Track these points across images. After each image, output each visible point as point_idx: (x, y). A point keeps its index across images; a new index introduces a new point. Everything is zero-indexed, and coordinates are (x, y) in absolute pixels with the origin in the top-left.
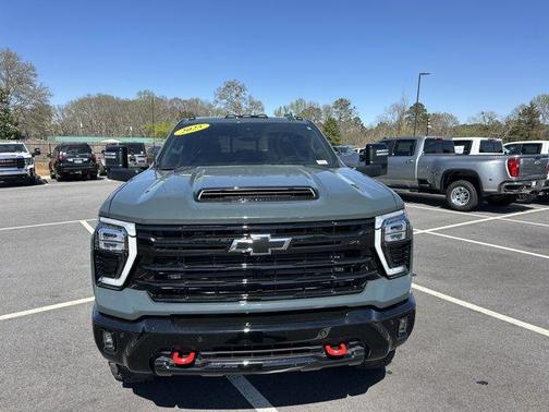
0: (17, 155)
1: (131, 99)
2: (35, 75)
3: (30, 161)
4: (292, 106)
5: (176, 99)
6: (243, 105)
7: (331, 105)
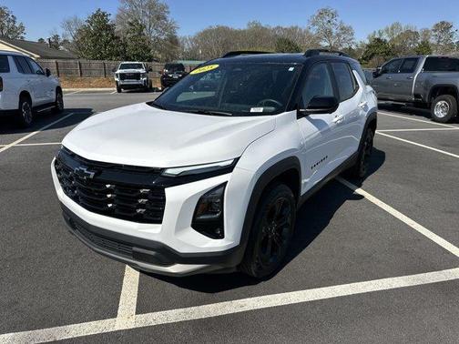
0: (137, 71)
1: (242, 29)
2: (168, 12)
3: (144, 75)
4: (387, 31)
5: (278, 27)
6: (334, 30)
7: (430, 28)
